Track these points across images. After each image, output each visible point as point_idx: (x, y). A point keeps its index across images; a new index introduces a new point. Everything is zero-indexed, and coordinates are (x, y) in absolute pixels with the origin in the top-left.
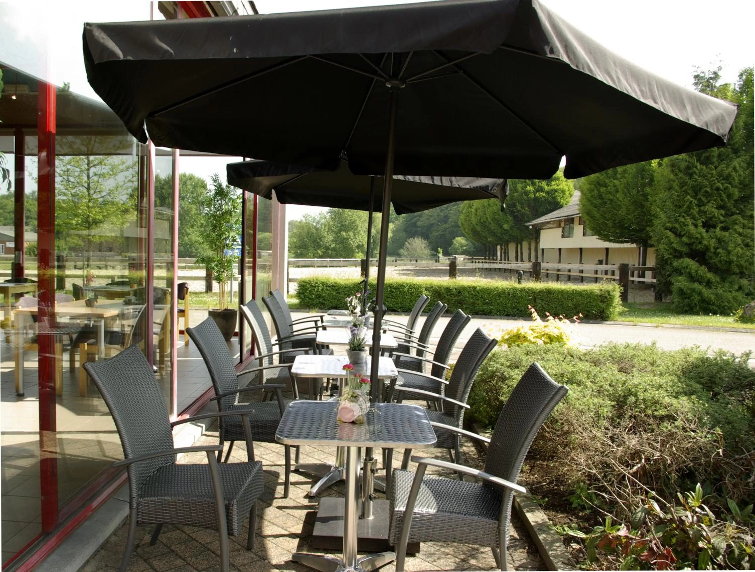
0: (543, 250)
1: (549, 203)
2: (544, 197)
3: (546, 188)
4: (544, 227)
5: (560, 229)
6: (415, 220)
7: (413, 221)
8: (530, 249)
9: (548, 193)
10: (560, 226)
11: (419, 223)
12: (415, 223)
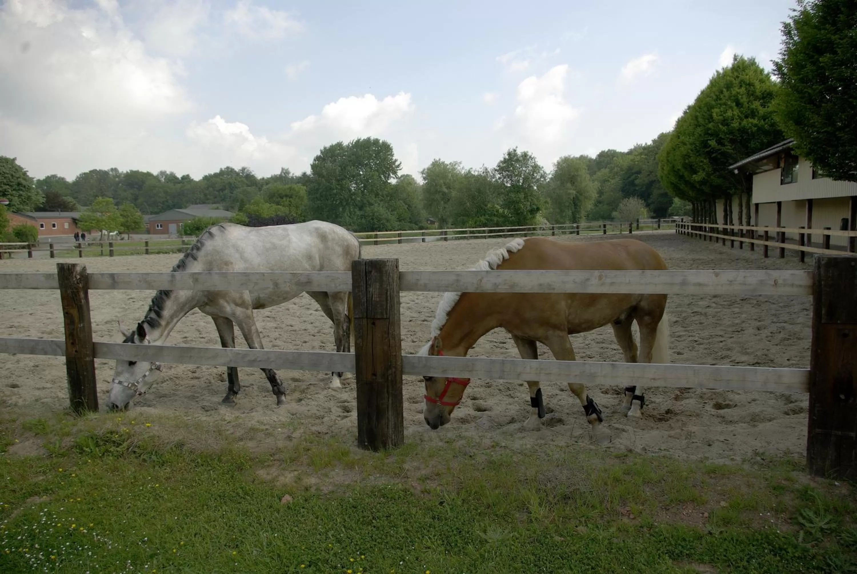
0: (757, 205)
1: (766, 133)
2: (756, 125)
3: (762, 111)
4: (758, 171)
5: (779, 171)
6: (633, 177)
7: (630, 179)
8: (741, 206)
9: (764, 118)
10: (778, 167)
11: (637, 182)
12: (633, 182)
